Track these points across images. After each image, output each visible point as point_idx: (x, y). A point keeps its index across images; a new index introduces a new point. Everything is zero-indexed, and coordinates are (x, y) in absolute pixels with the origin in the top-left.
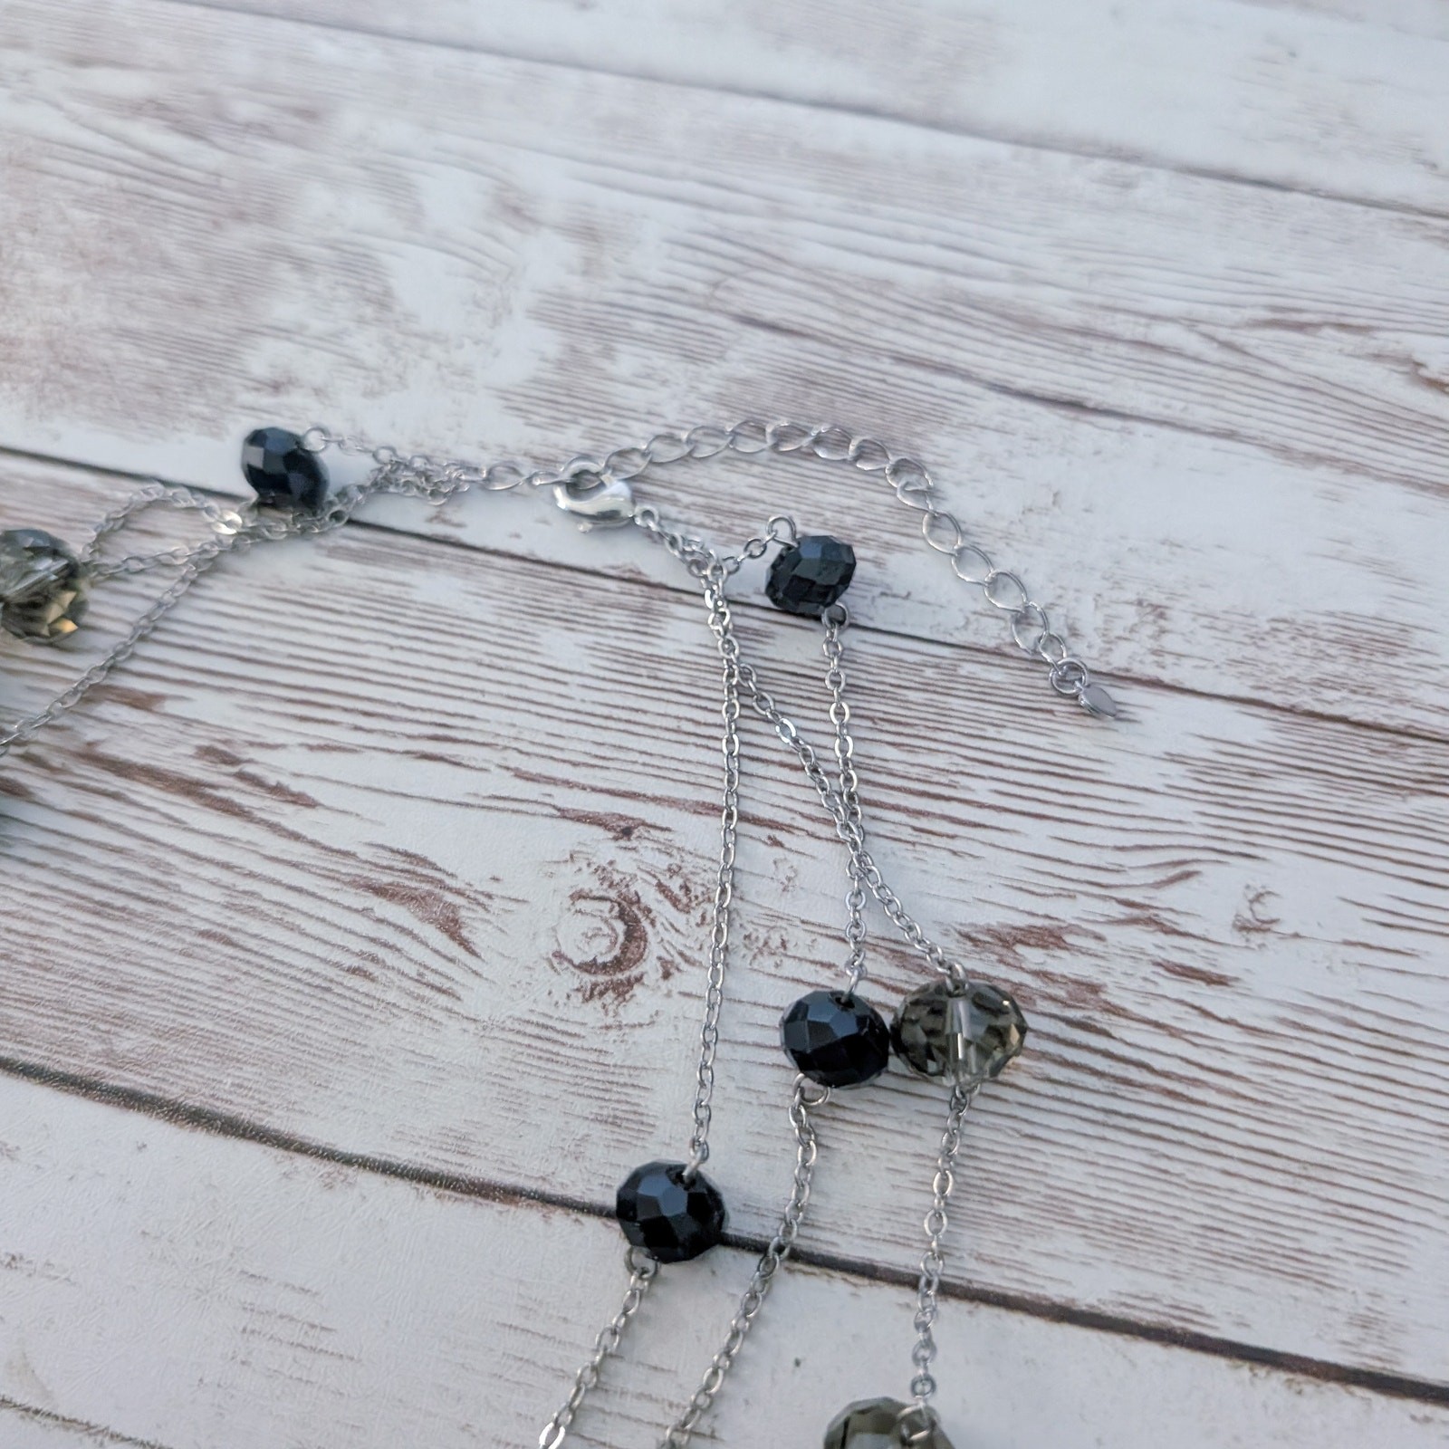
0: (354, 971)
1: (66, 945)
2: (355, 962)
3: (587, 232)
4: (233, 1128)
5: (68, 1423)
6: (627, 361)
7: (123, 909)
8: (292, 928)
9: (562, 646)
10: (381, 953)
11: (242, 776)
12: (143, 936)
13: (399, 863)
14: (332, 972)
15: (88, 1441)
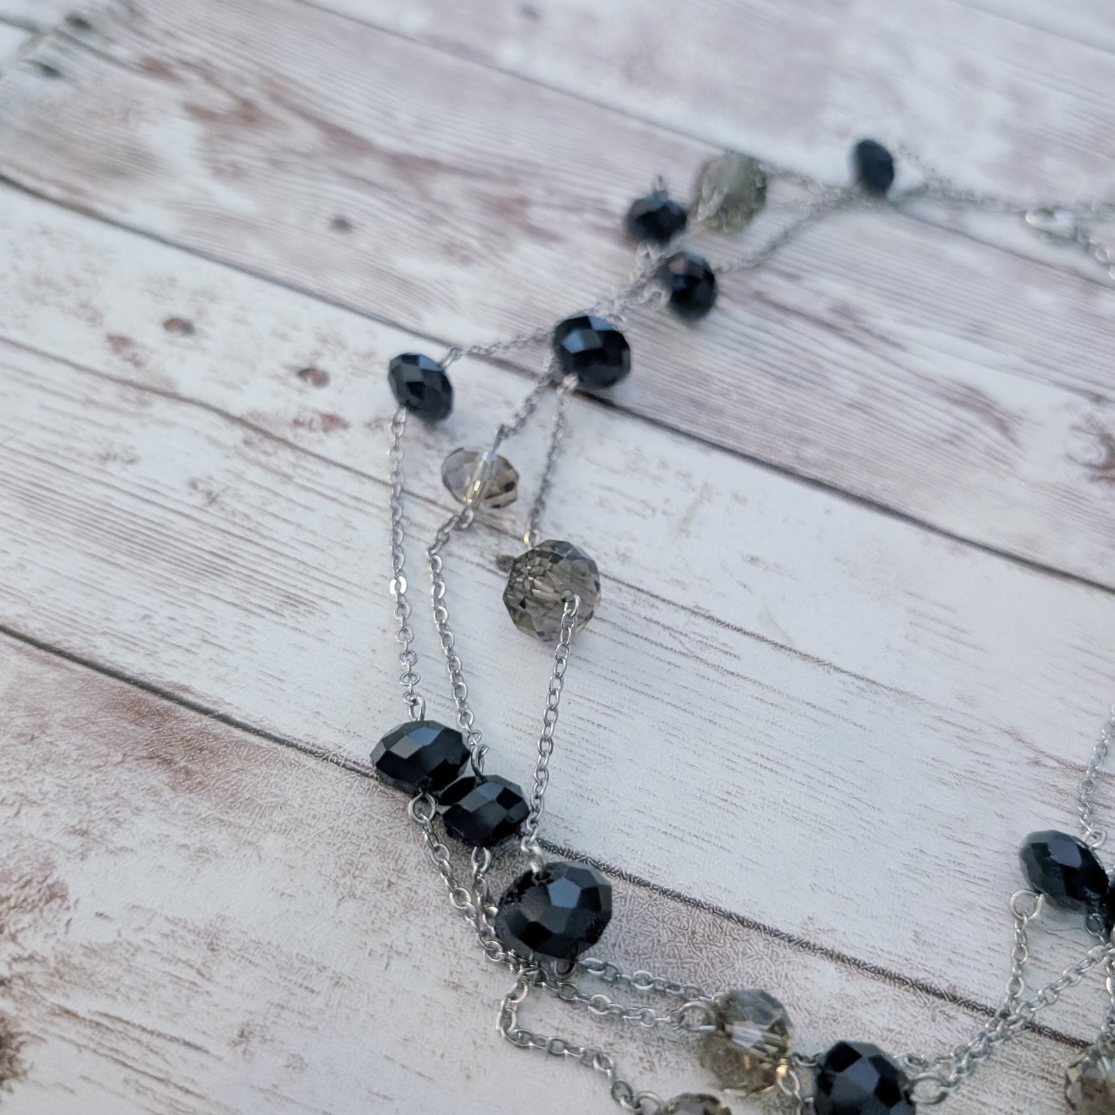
0: (946, 441)
1: (758, 394)
2: (945, 436)
3: (1018, 96)
4: (885, 509)
5: (805, 657)
6: (1052, 165)
7: (794, 382)
8: (903, 411)
9: (1042, 298)
10: (961, 434)
11: (857, 327)
12: (807, 398)
13: (963, 390)
14: (933, 439)
15: (820, 669)
